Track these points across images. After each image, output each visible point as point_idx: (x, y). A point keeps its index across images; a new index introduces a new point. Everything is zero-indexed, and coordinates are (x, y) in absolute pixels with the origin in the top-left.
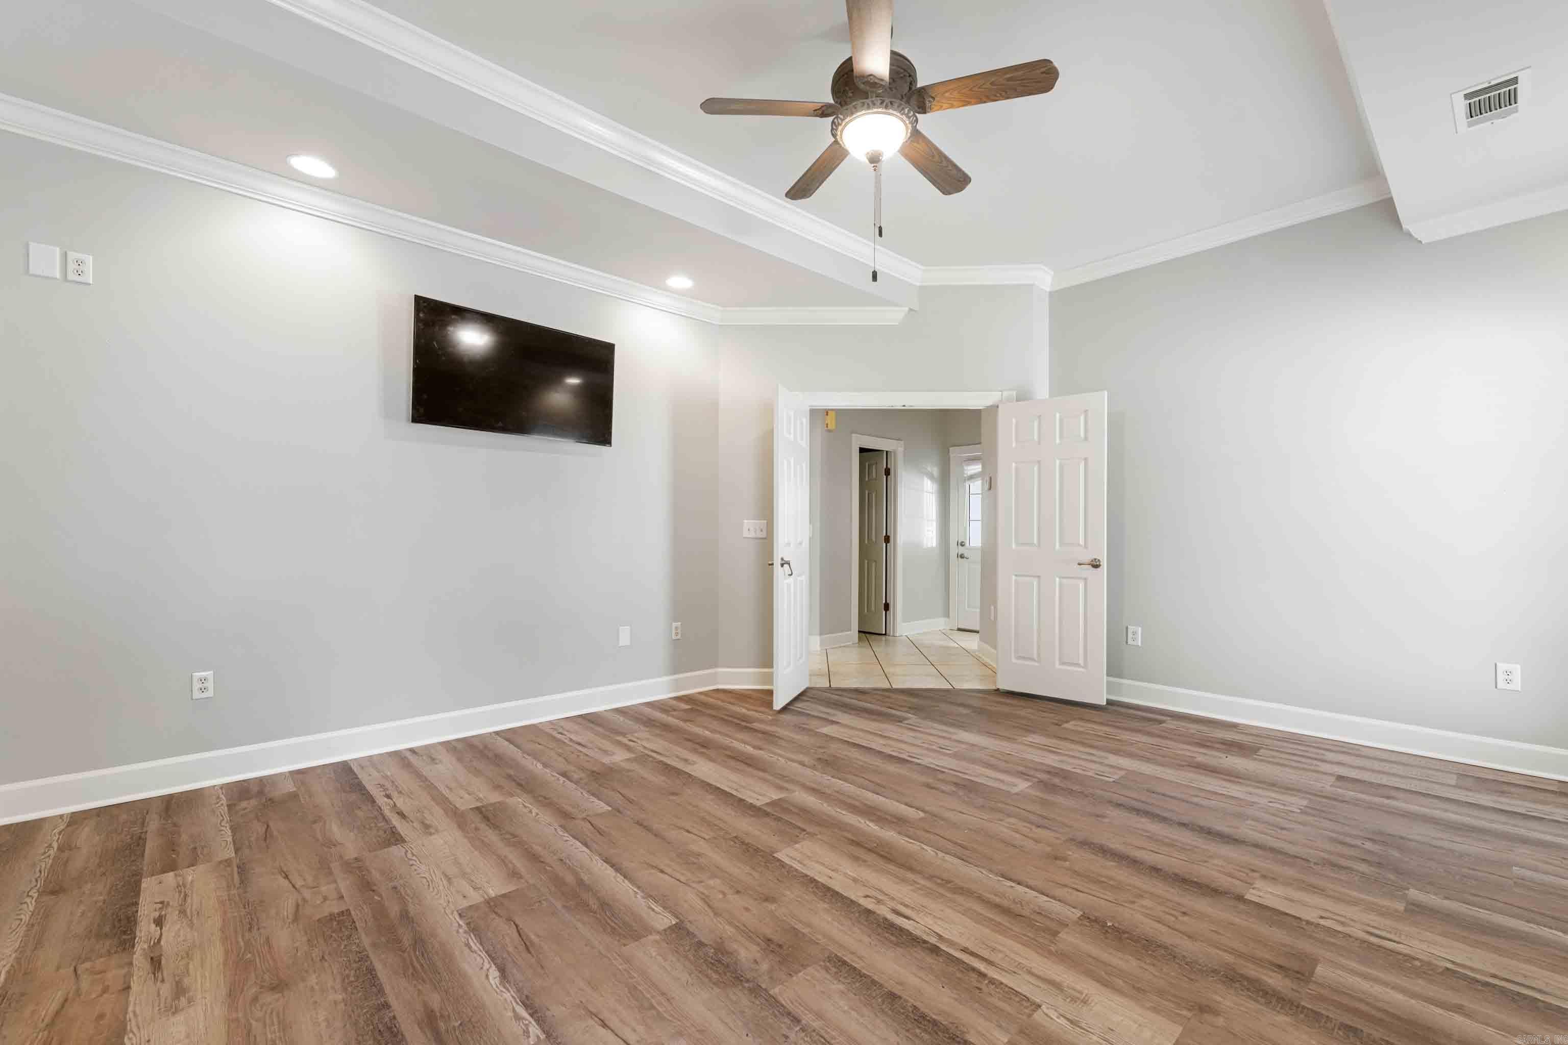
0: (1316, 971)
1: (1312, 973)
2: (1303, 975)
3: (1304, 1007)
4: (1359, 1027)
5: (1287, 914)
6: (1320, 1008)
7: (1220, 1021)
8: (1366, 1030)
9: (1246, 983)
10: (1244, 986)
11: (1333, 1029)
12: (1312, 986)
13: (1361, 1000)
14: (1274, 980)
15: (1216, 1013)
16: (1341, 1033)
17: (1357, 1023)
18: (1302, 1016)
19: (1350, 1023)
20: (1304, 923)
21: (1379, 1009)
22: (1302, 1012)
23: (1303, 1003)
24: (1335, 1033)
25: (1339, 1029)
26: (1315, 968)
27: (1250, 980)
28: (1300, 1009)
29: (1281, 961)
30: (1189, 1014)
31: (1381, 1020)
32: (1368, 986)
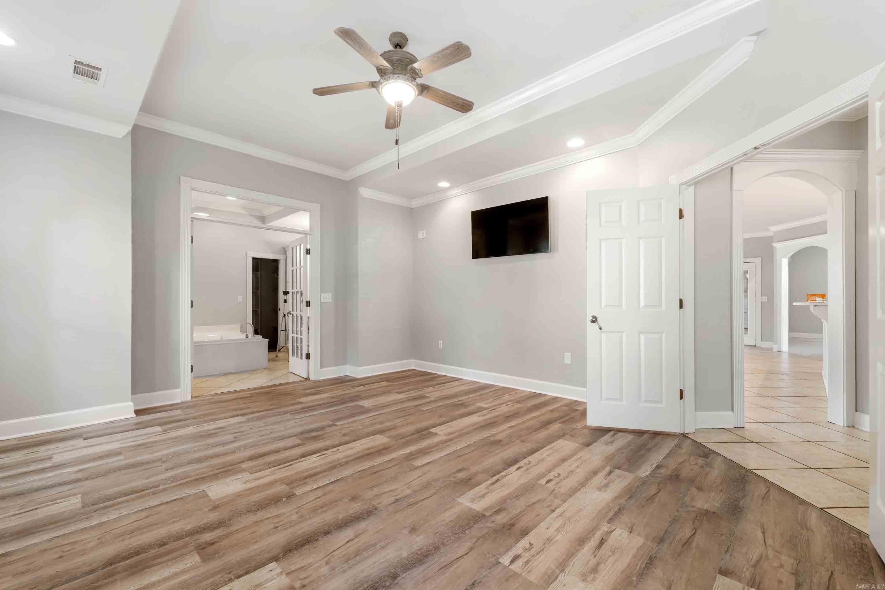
0: (198, 556)
1: (199, 554)
2: (200, 549)
3: (186, 537)
4: (161, 548)
5: (246, 574)
6: (181, 543)
7: (206, 510)
8: (157, 550)
9: (215, 526)
10: (214, 525)
11: (169, 539)
12: (193, 548)
13: (169, 560)
14: (208, 537)
15: (210, 510)
16: (165, 541)
17: (163, 550)
18: (184, 534)
19: (166, 547)
20: (232, 577)
21: (158, 564)
22: (186, 535)
23: (188, 538)
24: (167, 538)
25: (167, 541)
26: (200, 557)
27: (215, 528)
28: (187, 535)
29: (216, 546)
30: (216, 504)
31: (154, 559)
32: (171, 571)
